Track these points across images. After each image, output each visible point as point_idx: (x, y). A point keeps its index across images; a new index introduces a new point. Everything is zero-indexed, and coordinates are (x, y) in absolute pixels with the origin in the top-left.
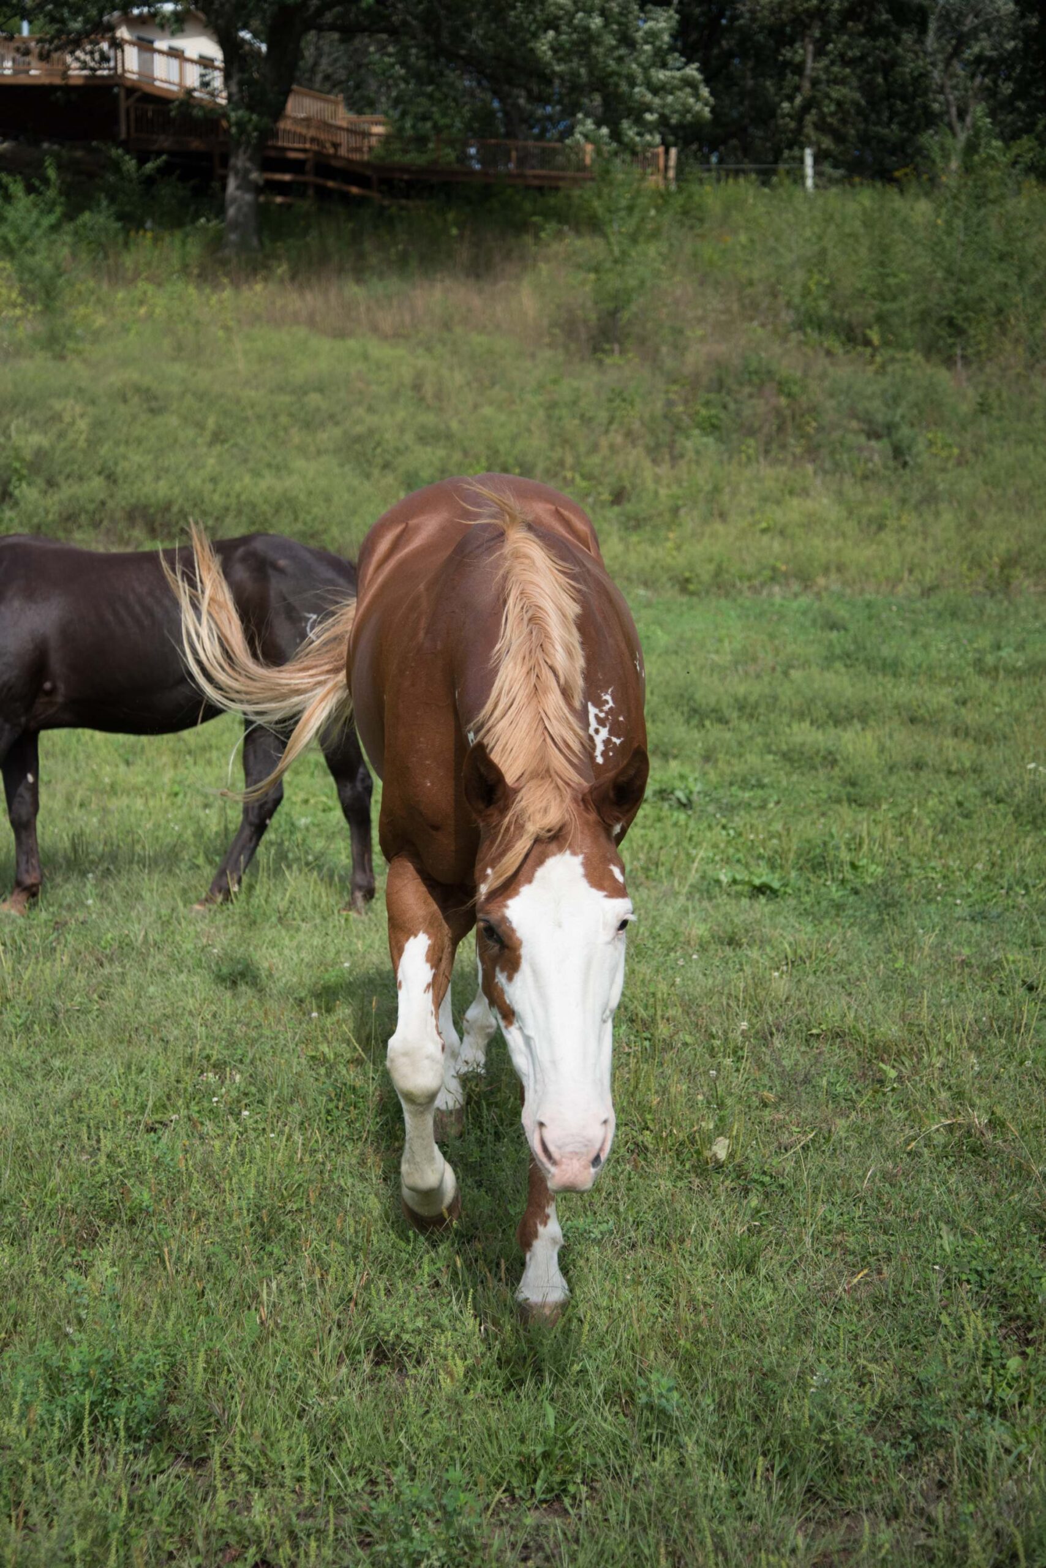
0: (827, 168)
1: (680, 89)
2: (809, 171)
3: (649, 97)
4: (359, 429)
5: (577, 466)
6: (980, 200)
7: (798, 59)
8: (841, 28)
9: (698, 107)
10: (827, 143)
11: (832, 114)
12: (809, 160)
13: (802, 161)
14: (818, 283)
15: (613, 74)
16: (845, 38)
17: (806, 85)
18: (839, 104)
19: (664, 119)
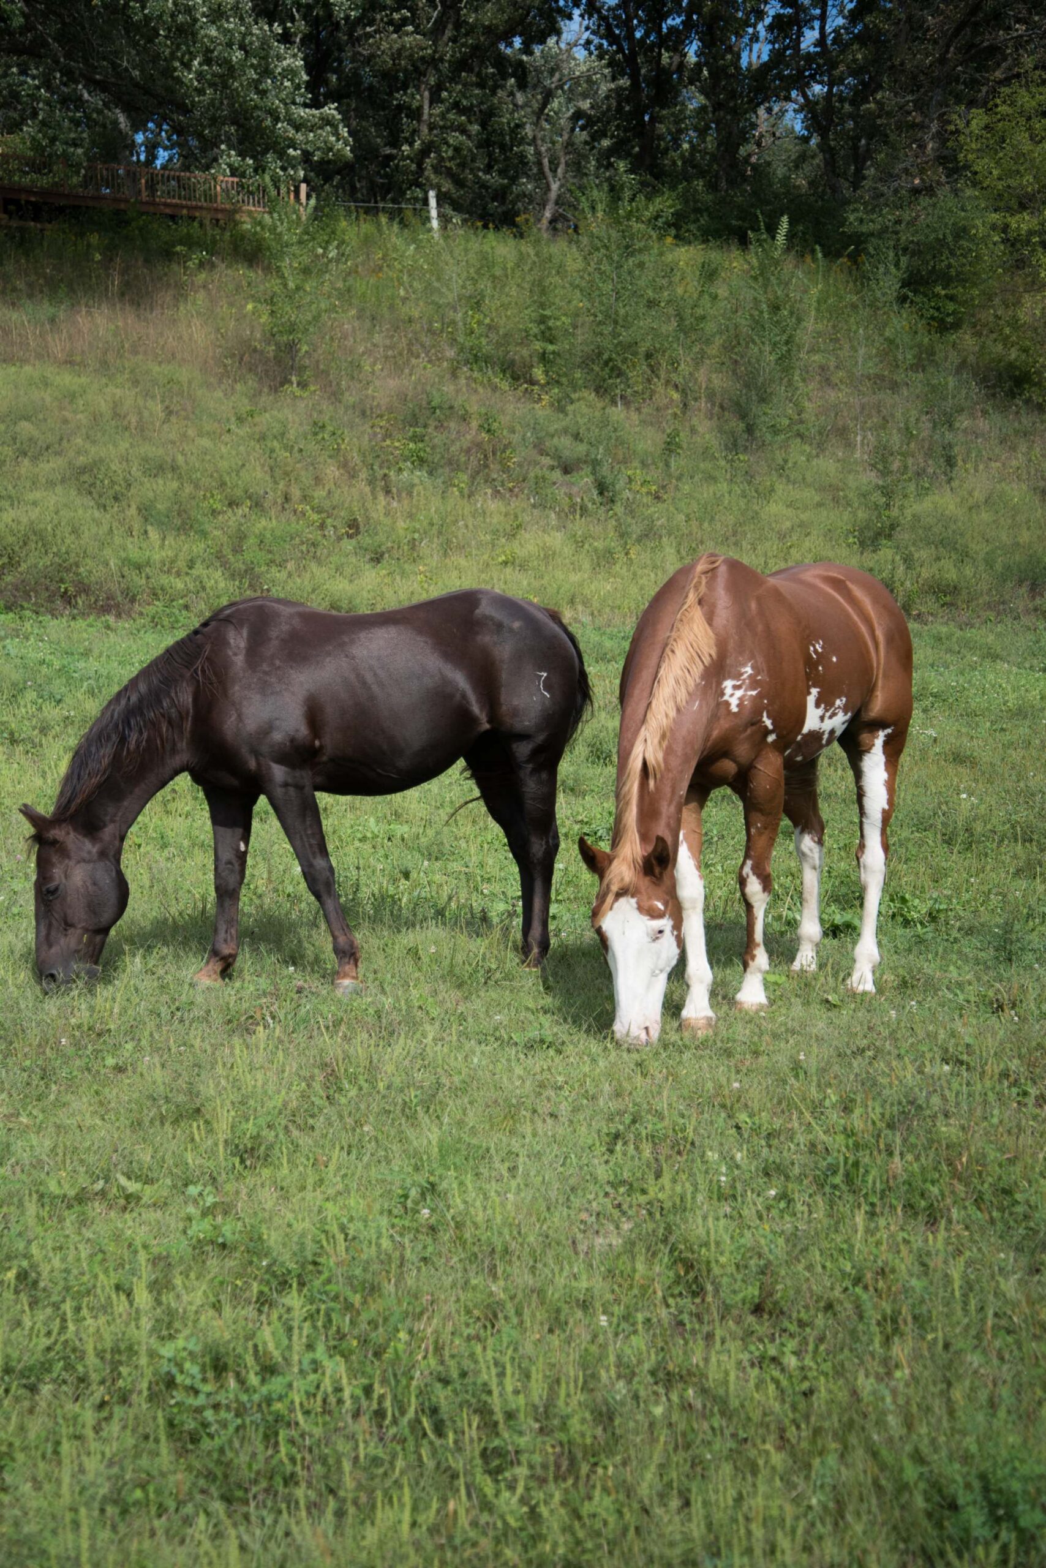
0: (448, 210)
1: (321, 128)
2: (434, 213)
3: (291, 132)
4: (82, 460)
5: (305, 498)
6: (628, 250)
7: (415, 104)
8: (454, 78)
9: (340, 145)
10: (447, 186)
11: (451, 159)
12: (433, 202)
13: (426, 202)
14: (479, 323)
15: (256, 107)
16: (460, 87)
17: (425, 130)
18: (457, 150)
19: (307, 156)
